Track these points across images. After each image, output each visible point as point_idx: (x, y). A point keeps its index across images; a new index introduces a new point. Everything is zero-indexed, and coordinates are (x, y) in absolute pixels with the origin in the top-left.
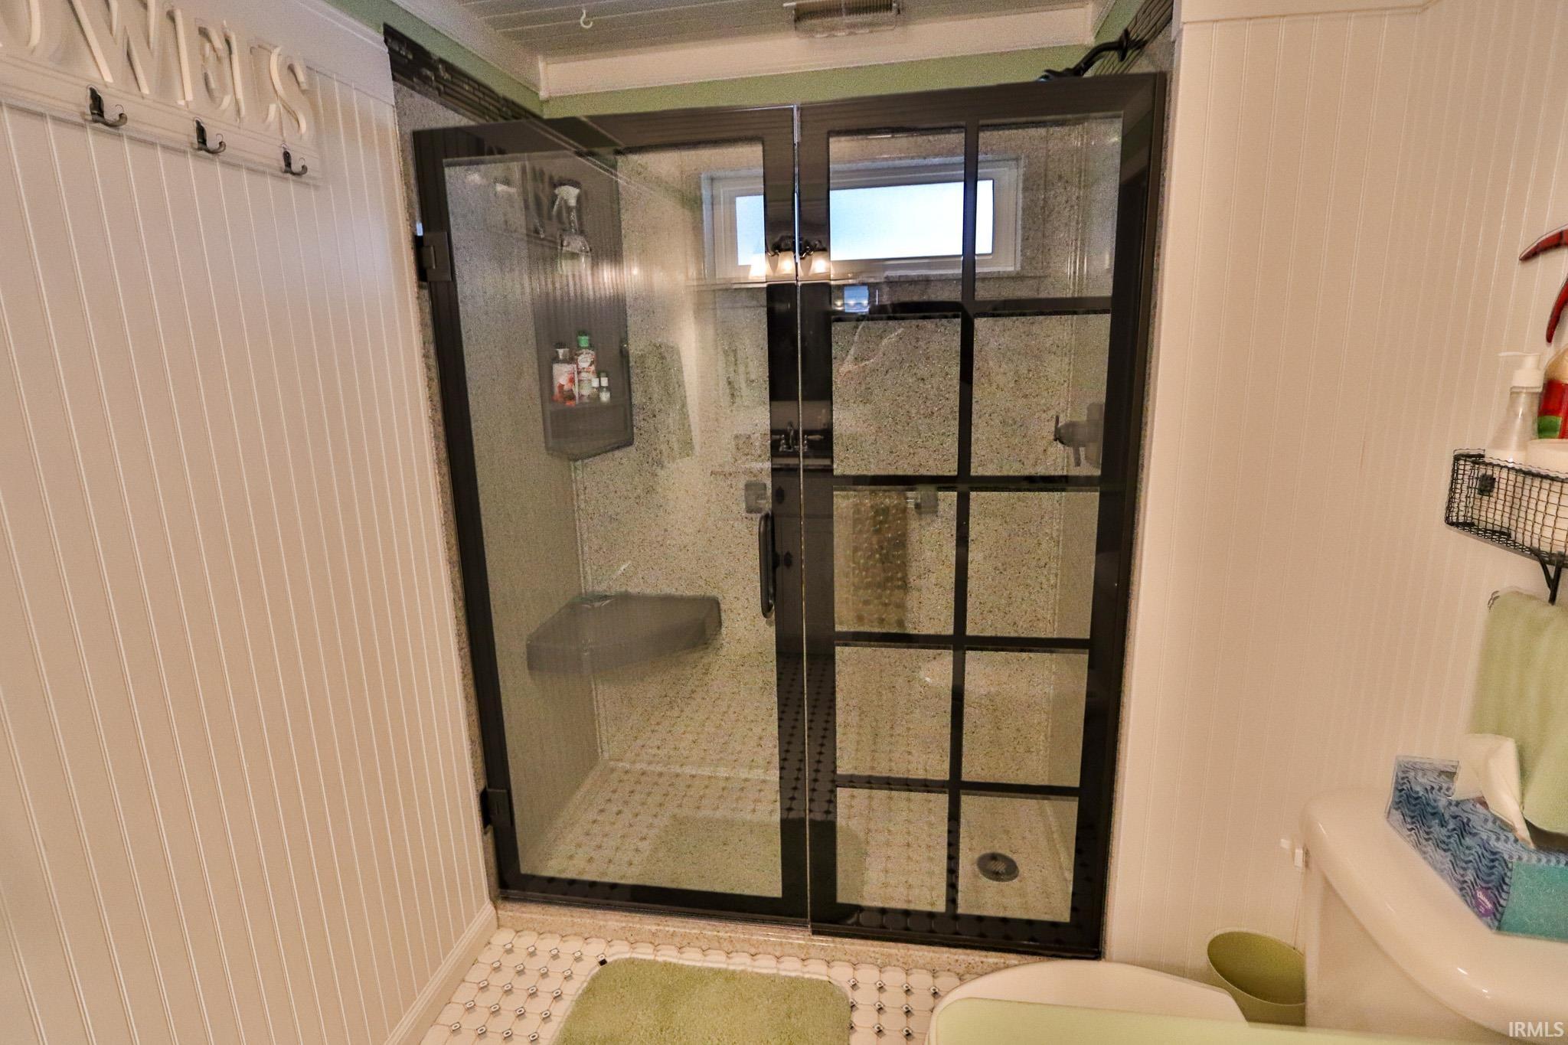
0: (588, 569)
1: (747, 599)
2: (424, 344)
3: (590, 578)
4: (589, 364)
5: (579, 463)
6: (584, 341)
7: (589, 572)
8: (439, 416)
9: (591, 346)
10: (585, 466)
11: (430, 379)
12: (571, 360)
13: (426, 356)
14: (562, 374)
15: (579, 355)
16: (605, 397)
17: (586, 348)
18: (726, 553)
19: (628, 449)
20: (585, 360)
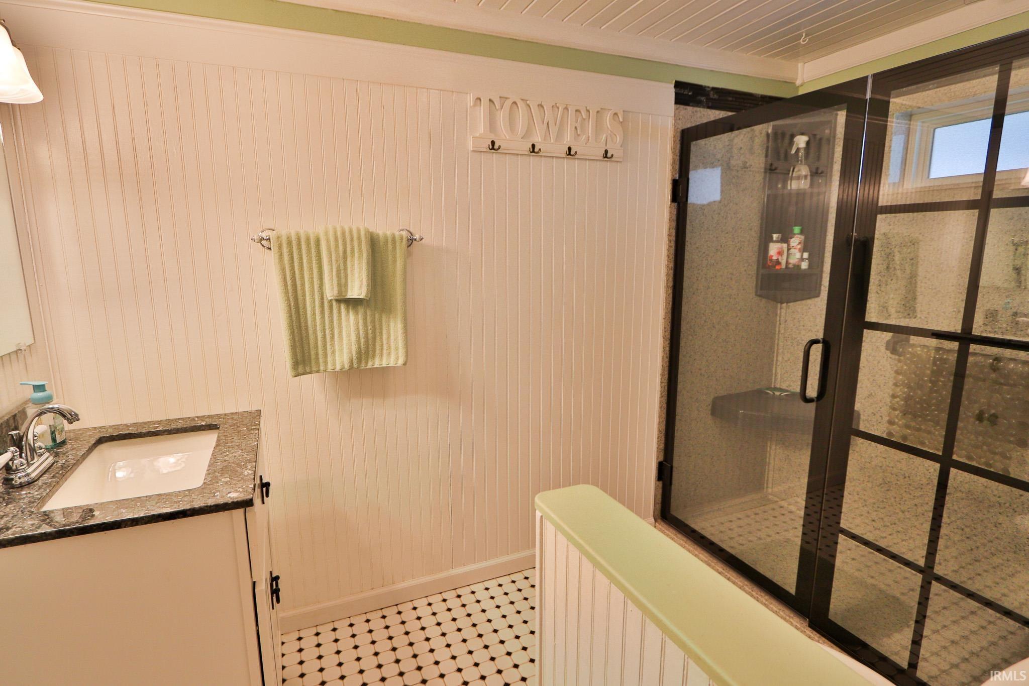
0: (779, 371)
1: (881, 416)
2: (669, 229)
3: (779, 376)
4: (797, 243)
5: (784, 305)
6: (797, 230)
7: (779, 373)
8: (672, 265)
9: (802, 233)
10: (788, 307)
11: (670, 247)
12: (785, 239)
13: (669, 235)
14: (773, 249)
15: (791, 238)
16: (804, 265)
17: (798, 234)
18: (871, 380)
19: (816, 299)
20: (796, 241)
